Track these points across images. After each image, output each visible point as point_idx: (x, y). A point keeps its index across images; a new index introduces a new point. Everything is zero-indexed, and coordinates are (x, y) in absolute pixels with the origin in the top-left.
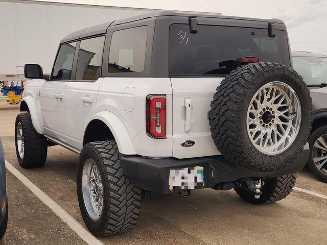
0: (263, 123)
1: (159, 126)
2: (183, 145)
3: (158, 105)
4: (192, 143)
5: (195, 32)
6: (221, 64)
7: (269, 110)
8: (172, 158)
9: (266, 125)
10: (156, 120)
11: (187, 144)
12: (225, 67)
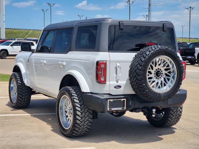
0: (156, 76)
1: (103, 77)
2: (115, 87)
3: (103, 66)
4: (120, 87)
5: (122, 29)
6: (136, 46)
7: (159, 70)
8: (109, 94)
9: (158, 77)
10: (101, 74)
11: (117, 87)
12: (138, 47)
